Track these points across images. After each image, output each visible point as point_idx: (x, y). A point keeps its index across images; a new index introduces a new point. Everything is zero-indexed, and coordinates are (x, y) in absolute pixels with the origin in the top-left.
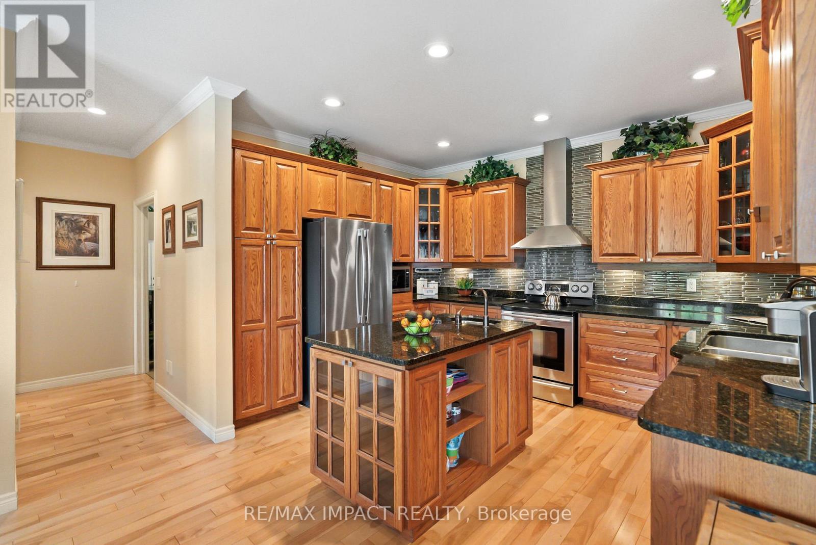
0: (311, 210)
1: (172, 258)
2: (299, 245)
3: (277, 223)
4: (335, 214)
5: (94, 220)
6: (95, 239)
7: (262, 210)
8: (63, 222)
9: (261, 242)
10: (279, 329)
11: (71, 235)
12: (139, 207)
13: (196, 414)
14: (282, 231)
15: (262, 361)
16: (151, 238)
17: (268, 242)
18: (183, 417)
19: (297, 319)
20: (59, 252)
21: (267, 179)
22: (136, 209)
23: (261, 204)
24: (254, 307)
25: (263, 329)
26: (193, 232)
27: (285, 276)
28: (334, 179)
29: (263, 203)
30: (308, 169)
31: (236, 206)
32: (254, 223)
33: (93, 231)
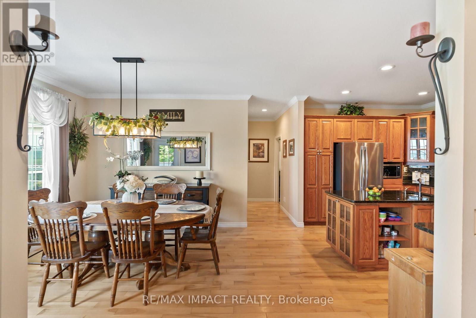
0: (338, 139)
1: (286, 159)
2: (332, 154)
3: (322, 146)
4: (351, 139)
5: (263, 145)
6: (263, 152)
7: (316, 140)
8: (255, 146)
9: (315, 153)
10: (323, 189)
11: (257, 151)
12: (276, 139)
13: (292, 217)
14: (324, 149)
15: (315, 201)
16: (280, 151)
17: (318, 154)
18: (288, 218)
19: (331, 186)
20: (254, 157)
21: (318, 128)
22: (275, 140)
23: (315, 138)
24: (312, 180)
25: (316, 188)
26: (292, 150)
27: (325, 167)
28: (350, 123)
29: (317, 138)
30: (337, 121)
31: (306, 140)
32: (313, 146)
33: (263, 149)
